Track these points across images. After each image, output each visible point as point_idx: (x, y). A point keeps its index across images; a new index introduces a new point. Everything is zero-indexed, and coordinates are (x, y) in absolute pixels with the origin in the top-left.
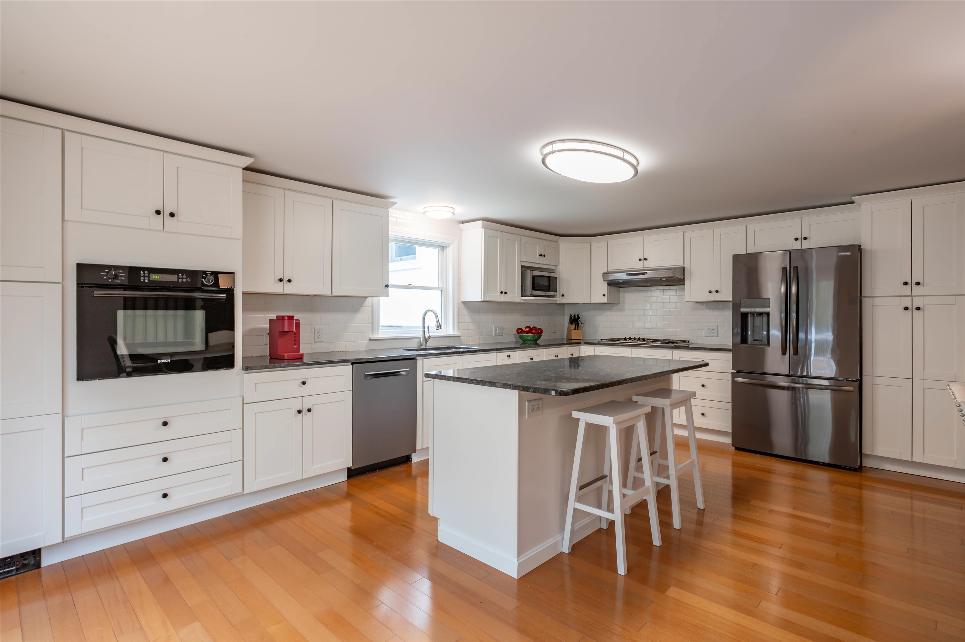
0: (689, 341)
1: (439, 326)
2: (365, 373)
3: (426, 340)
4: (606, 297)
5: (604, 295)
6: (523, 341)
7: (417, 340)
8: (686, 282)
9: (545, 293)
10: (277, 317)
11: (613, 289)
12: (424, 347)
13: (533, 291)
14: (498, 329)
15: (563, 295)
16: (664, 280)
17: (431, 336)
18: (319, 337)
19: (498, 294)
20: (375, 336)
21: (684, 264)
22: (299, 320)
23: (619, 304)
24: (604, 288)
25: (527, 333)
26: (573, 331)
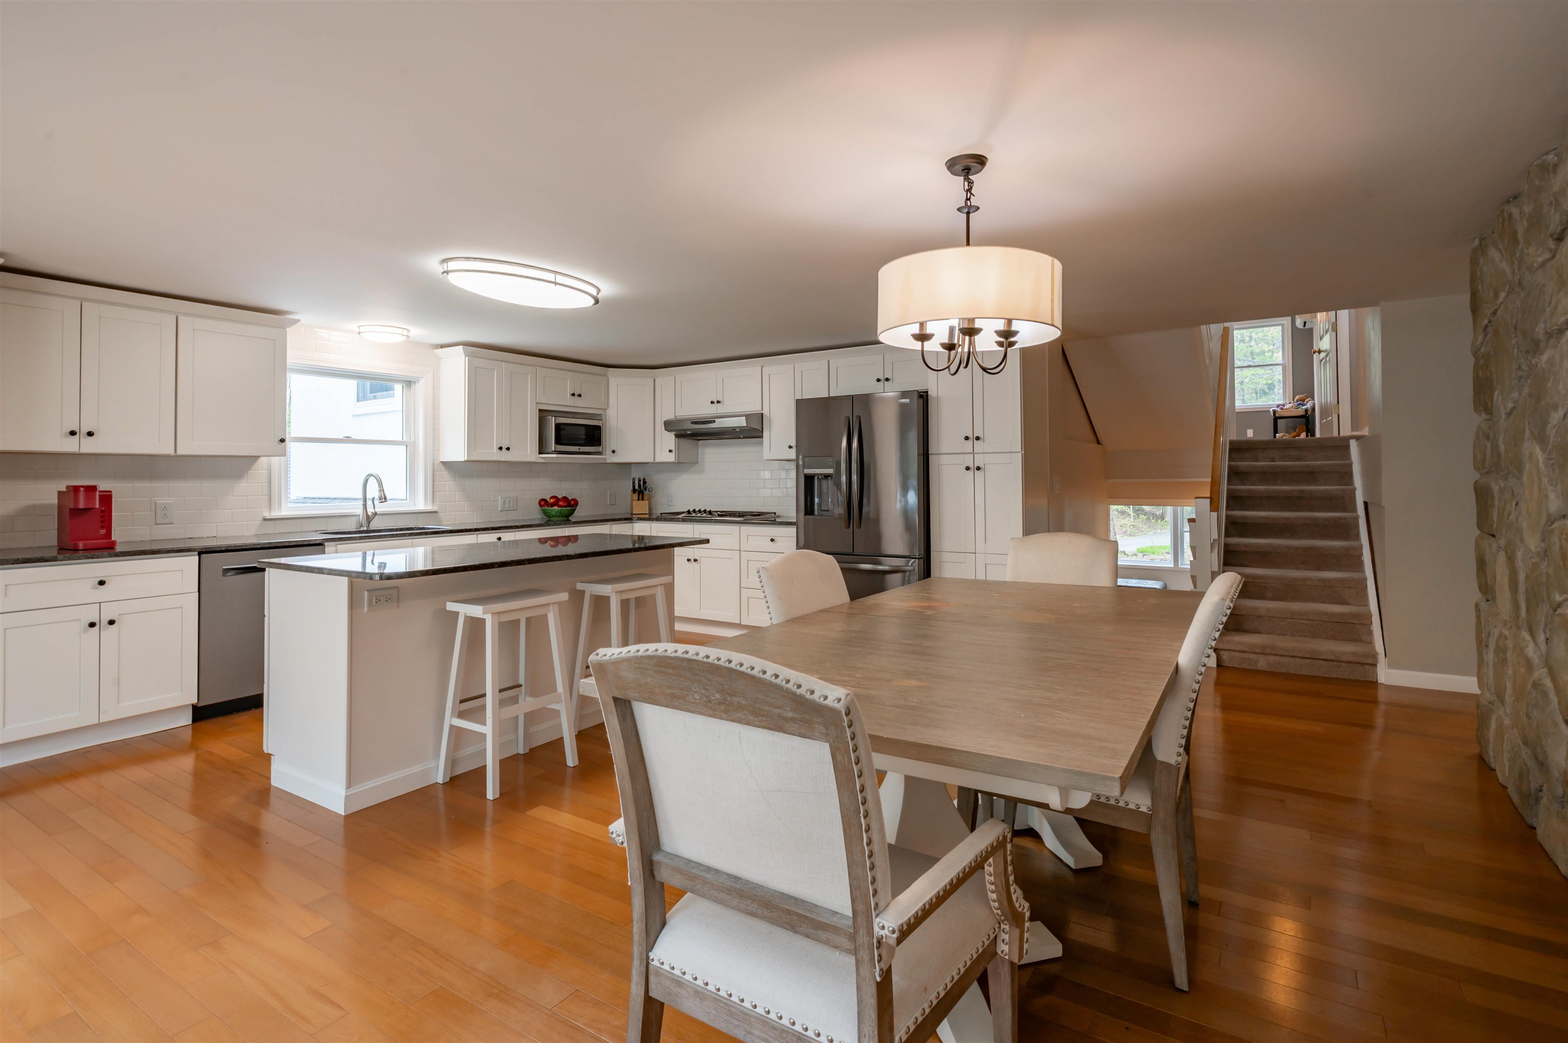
0: (775, 513)
1: (383, 497)
2: (224, 567)
3: (369, 519)
4: (673, 455)
5: (670, 451)
6: (549, 517)
7: (355, 519)
8: (766, 434)
9: (579, 449)
10: (68, 487)
11: (685, 442)
12: (365, 528)
13: (557, 445)
14: (507, 501)
15: (614, 452)
16: (738, 431)
17: (378, 513)
18: (165, 516)
19: (495, 451)
20: (275, 514)
21: (762, 410)
22: (110, 492)
23: (697, 463)
24: (669, 440)
25: (552, 505)
26: (634, 503)
